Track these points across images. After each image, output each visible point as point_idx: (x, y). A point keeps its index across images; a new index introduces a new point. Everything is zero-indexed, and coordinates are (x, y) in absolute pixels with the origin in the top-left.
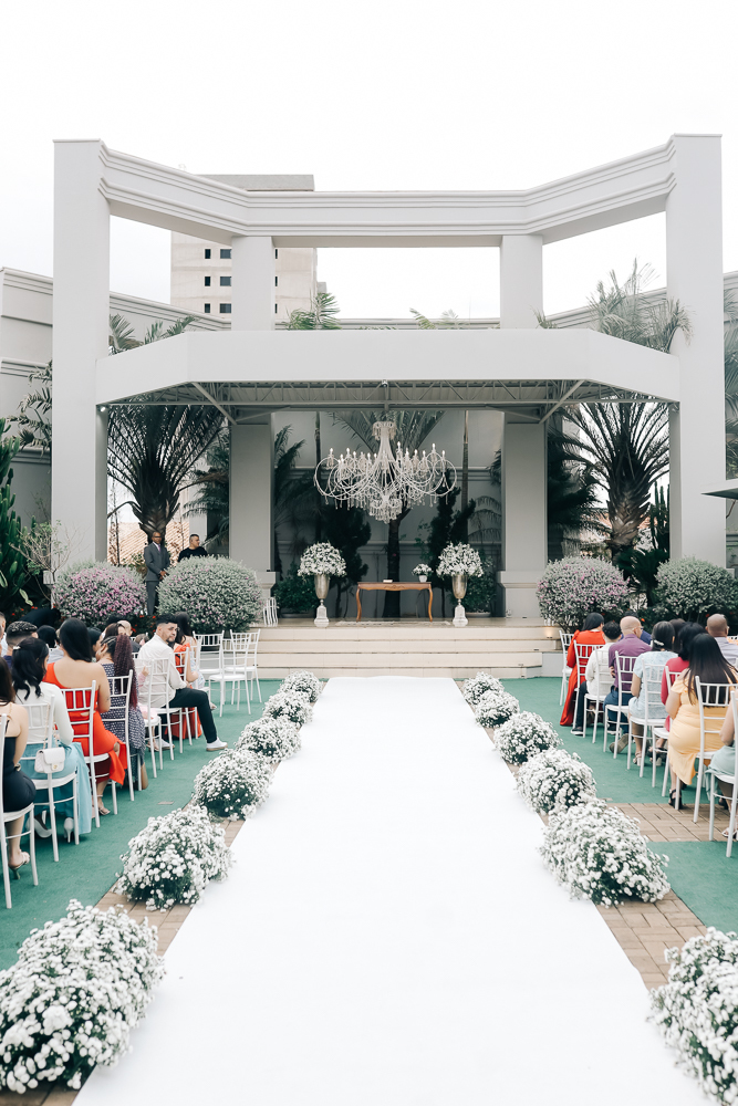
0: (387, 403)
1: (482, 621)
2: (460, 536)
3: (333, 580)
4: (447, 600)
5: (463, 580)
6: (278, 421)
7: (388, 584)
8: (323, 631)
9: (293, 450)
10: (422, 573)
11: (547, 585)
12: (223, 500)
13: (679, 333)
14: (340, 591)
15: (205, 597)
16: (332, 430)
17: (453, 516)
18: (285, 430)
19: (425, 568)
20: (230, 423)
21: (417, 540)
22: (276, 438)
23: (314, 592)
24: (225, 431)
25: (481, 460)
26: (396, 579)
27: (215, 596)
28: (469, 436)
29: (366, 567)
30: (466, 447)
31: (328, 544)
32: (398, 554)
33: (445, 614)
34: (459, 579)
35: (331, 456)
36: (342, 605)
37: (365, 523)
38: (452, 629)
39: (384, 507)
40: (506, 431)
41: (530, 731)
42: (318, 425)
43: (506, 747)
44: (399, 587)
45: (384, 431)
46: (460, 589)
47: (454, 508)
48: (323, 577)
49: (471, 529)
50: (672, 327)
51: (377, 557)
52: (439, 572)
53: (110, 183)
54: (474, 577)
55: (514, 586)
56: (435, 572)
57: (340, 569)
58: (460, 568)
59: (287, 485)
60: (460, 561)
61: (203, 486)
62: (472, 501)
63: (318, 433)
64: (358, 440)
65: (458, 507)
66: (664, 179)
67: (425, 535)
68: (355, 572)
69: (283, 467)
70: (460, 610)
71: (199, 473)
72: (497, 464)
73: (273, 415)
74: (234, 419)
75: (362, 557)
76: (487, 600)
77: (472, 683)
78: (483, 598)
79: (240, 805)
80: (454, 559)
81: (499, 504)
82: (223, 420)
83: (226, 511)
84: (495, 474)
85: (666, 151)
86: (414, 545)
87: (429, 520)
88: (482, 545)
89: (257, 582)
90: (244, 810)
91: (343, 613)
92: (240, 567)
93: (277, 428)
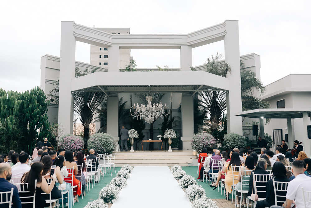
0: (150, 91)
1: (176, 150)
2: (170, 127)
3: (135, 139)
4: (167, 145)
5: (171, 139)
6: (120, 96)
7: (150, 140)
8: (132, 154)
9: (124, 103)
10: (160, 137)
11: (194, 140)
12: (105, 117)
13: (228, 72)
14: (137, 142)
15: (100, 144)
16: (135, 98)
17: (168, 121)
18: (122, 98)
19: (160, 136)
20: (107, 96)
21: (158, 128)
22: (119, 100)
23: (130, 143)
24: (106, 99)
25: (176, 106)
26: (152, 139)
27: (103, 144)
28: (172, 99)
29: (144, 136)
30: (171, 103)
31: (134, 130)
32: (153, 132)
33: (166, 149)
34: (170, 139)
35: (135, 106)
36: (138, 146)
37: (144, 124)
38: (168, 153)
39: (149, 119)
40: (182, 99)
41: (189, 180)
42: (131, 97)
43: (182, 184)
44: (154, 141)
45: (149, 99)
46: (170, 142)
47: (168, 119)
48: (132, 139)
49: (173, 125)
50: (227, 70)
51: (147, 133)
52: (164, 137)
53: (76, 32)
54: (174, 138)
55: (185, 141)
56: (163, 137)
57: (137, 136)
58: (170, 136)
59: (122, 113)
60: (170, 134)
61: (100, 113)
62: (173, 117)
63: (131, 99)
64: (142, 101)
65: (169, 119)
66: (223, 31)
67: (160, 127)
68: (141, 137)
69: (121, 108)
70: (170, 148)
71: (98, 110)
72: (180, 107)
73: (119, 94)
74: (108, 95)
75: (143, 133)
76: (178, 145)
77: (173, 167)
78: (176, 144)
79: (111, 199)
80: (168, 133)
81: (180, 118)
82: (105, 95)
83: (106, 120)
84: (180, 110)
85: (224, 24)
86: (158, 130)
87: (161, 123)
88: (176, 130)
89: (115, 140)
90: (112, 201)
91: (138, 148)
92: (110, 136)
93: (120, 98)
